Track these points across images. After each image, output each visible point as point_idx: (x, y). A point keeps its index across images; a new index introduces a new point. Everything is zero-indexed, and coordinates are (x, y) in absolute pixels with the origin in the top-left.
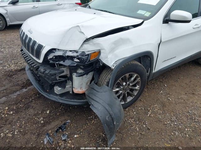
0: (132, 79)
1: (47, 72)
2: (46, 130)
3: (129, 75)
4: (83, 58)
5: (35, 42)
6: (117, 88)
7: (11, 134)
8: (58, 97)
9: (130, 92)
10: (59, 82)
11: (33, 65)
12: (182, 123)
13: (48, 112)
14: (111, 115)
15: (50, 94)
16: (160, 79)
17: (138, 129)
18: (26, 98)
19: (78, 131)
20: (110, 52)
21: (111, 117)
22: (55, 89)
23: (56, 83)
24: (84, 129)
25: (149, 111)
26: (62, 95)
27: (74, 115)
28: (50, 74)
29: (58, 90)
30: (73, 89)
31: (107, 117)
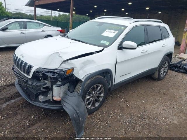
0: (99, 89)
1: (34, 84)
2: (30, 130)
3: (97, 86)
4: (61, 73)
5: (26, 64)
6: (88, 96)
7: (2, 134)
8: (41, 104)
9: (97, 99)
10: (43, 92)
11: (23, 80)
12: (134, 122)
13: (32, 117)
14: (77, 114)
15: (35, 102)
16: (122, 90)
17: (102, 127)
18: (14, 107)
19: (56, 130)
20: (80, 70)
21: (78, 115)
22: (39, 98)
23: (40, 92)
24: (61, 129)
25: (111, 114)
26: (44, 102)
27: (53, 118)
28: (36, 85)
29: (41, 98)
30: (53, 97)
31: (74, 114)
